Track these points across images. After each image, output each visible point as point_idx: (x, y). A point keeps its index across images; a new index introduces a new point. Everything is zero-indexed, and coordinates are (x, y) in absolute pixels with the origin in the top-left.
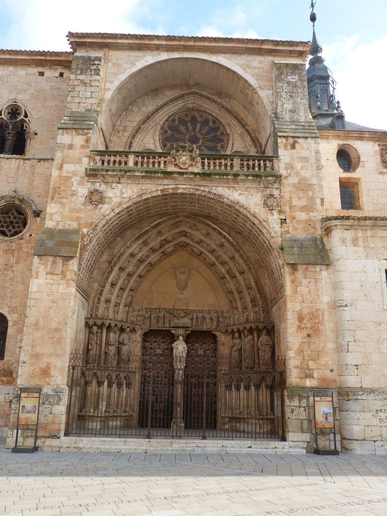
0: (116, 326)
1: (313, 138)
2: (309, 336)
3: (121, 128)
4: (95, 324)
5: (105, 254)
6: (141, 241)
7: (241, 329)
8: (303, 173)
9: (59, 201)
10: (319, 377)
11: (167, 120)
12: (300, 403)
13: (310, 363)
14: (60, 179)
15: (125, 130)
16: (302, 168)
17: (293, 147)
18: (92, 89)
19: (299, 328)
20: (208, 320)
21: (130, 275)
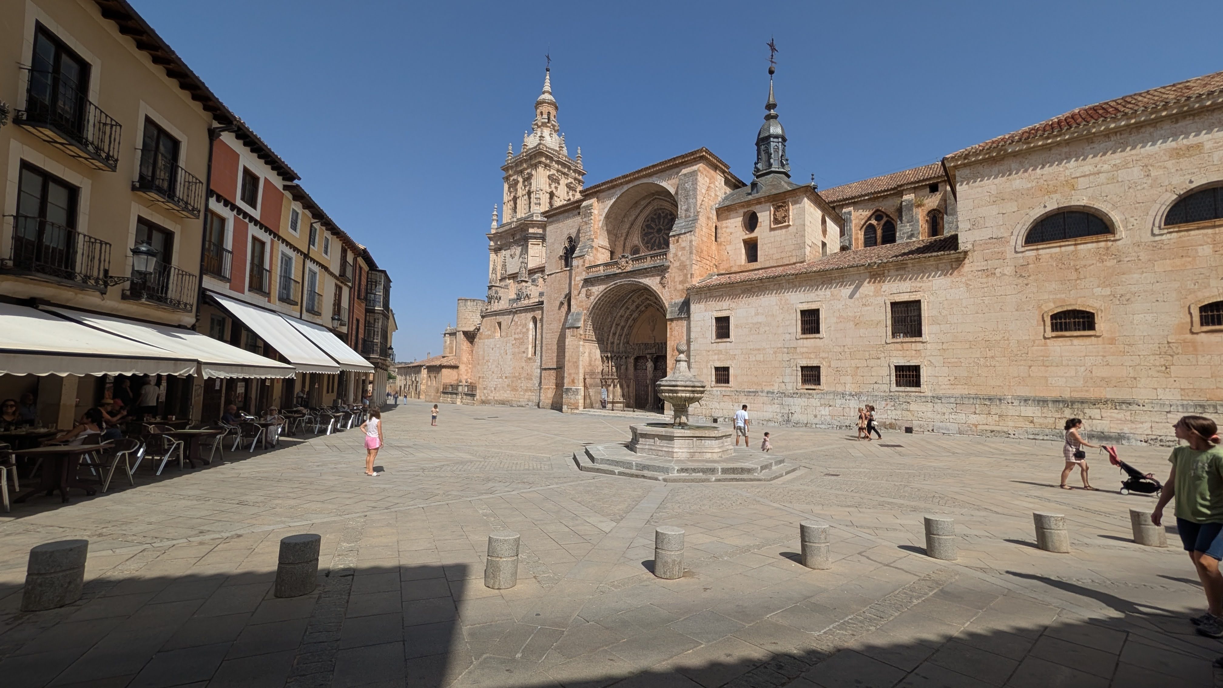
6: (624, 308)
11: (643, 223)
15: (622, 236)
17: (678, 241)
21: (623, 328)
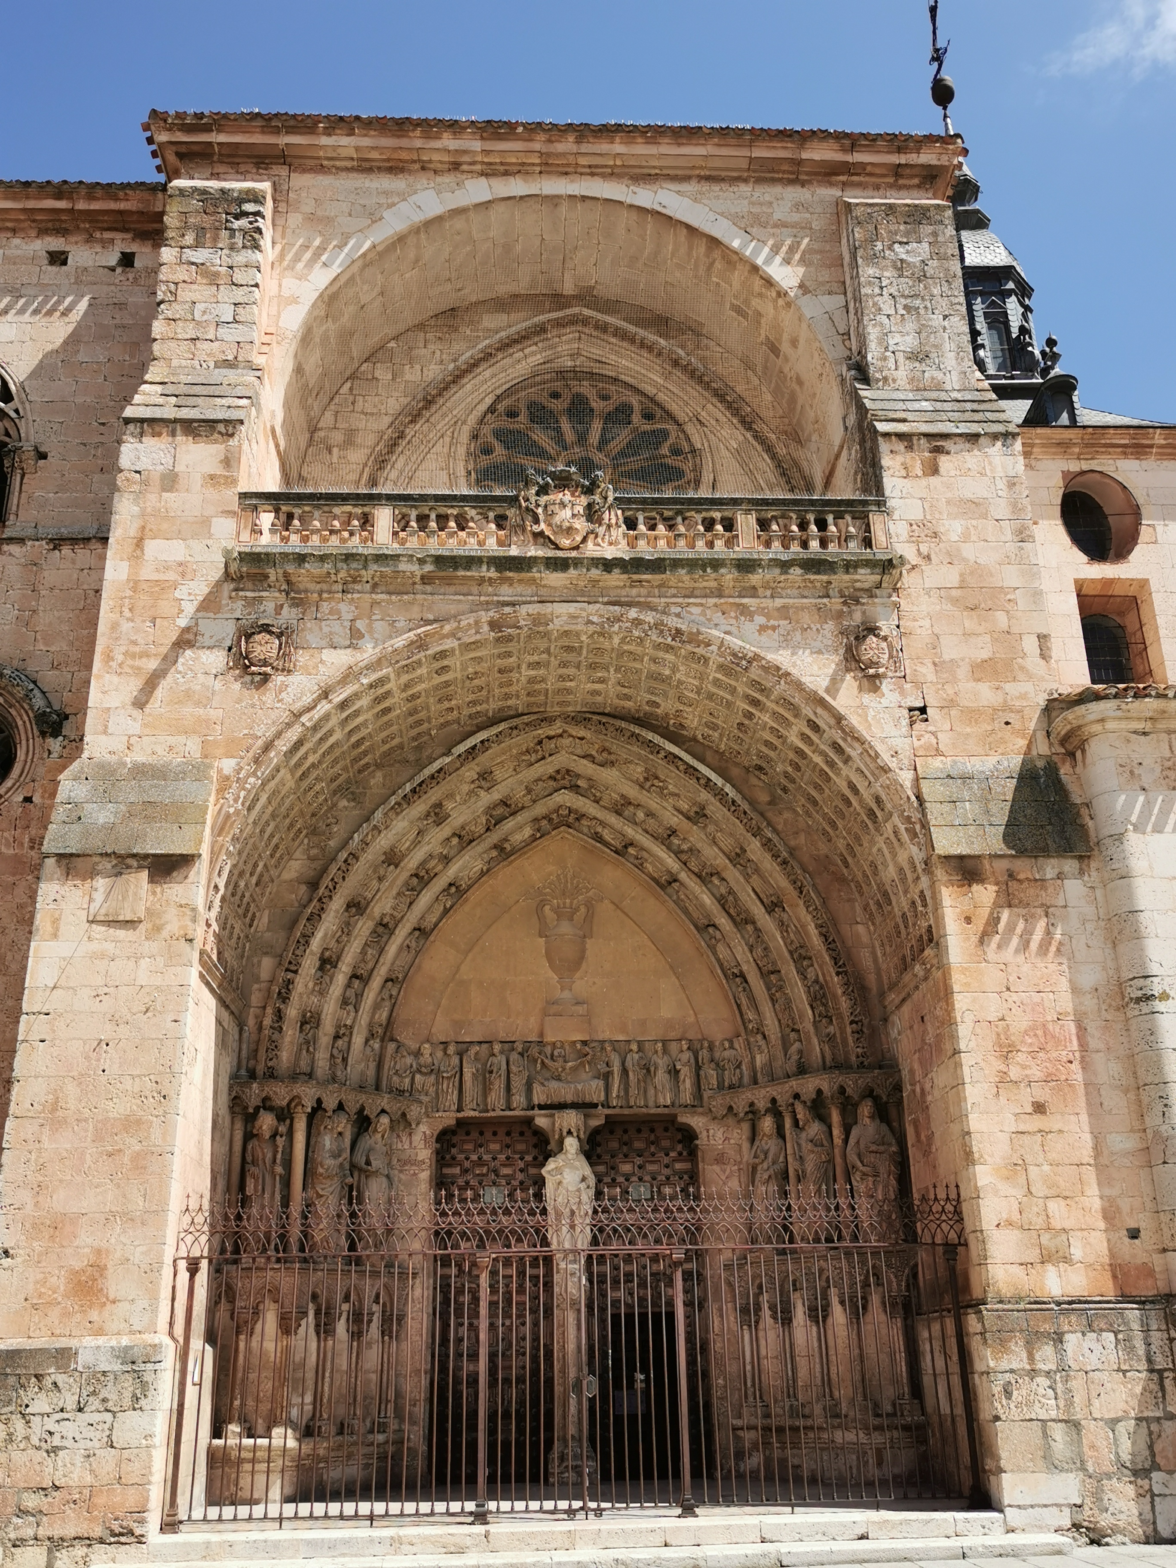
0: (341, 1107)
1: (995, 437)
2: (1039, 1108)
3: (337, 437)
4: (266, 1104)
5: (297, 855)
7: (781, 1101)
8: (969, 551)
9: (132, 667)
10: (1091, 1259)
11: (492, 410)
12: (1031, 1358)
13: (1053, 1206)
14: (134, 589)
15: (349, 441)
16: (966, 537)
17: (932, 468)
18: (239, 295)
19: (1003, 1081)
20: (661, 1077)
21: (385, 927)
